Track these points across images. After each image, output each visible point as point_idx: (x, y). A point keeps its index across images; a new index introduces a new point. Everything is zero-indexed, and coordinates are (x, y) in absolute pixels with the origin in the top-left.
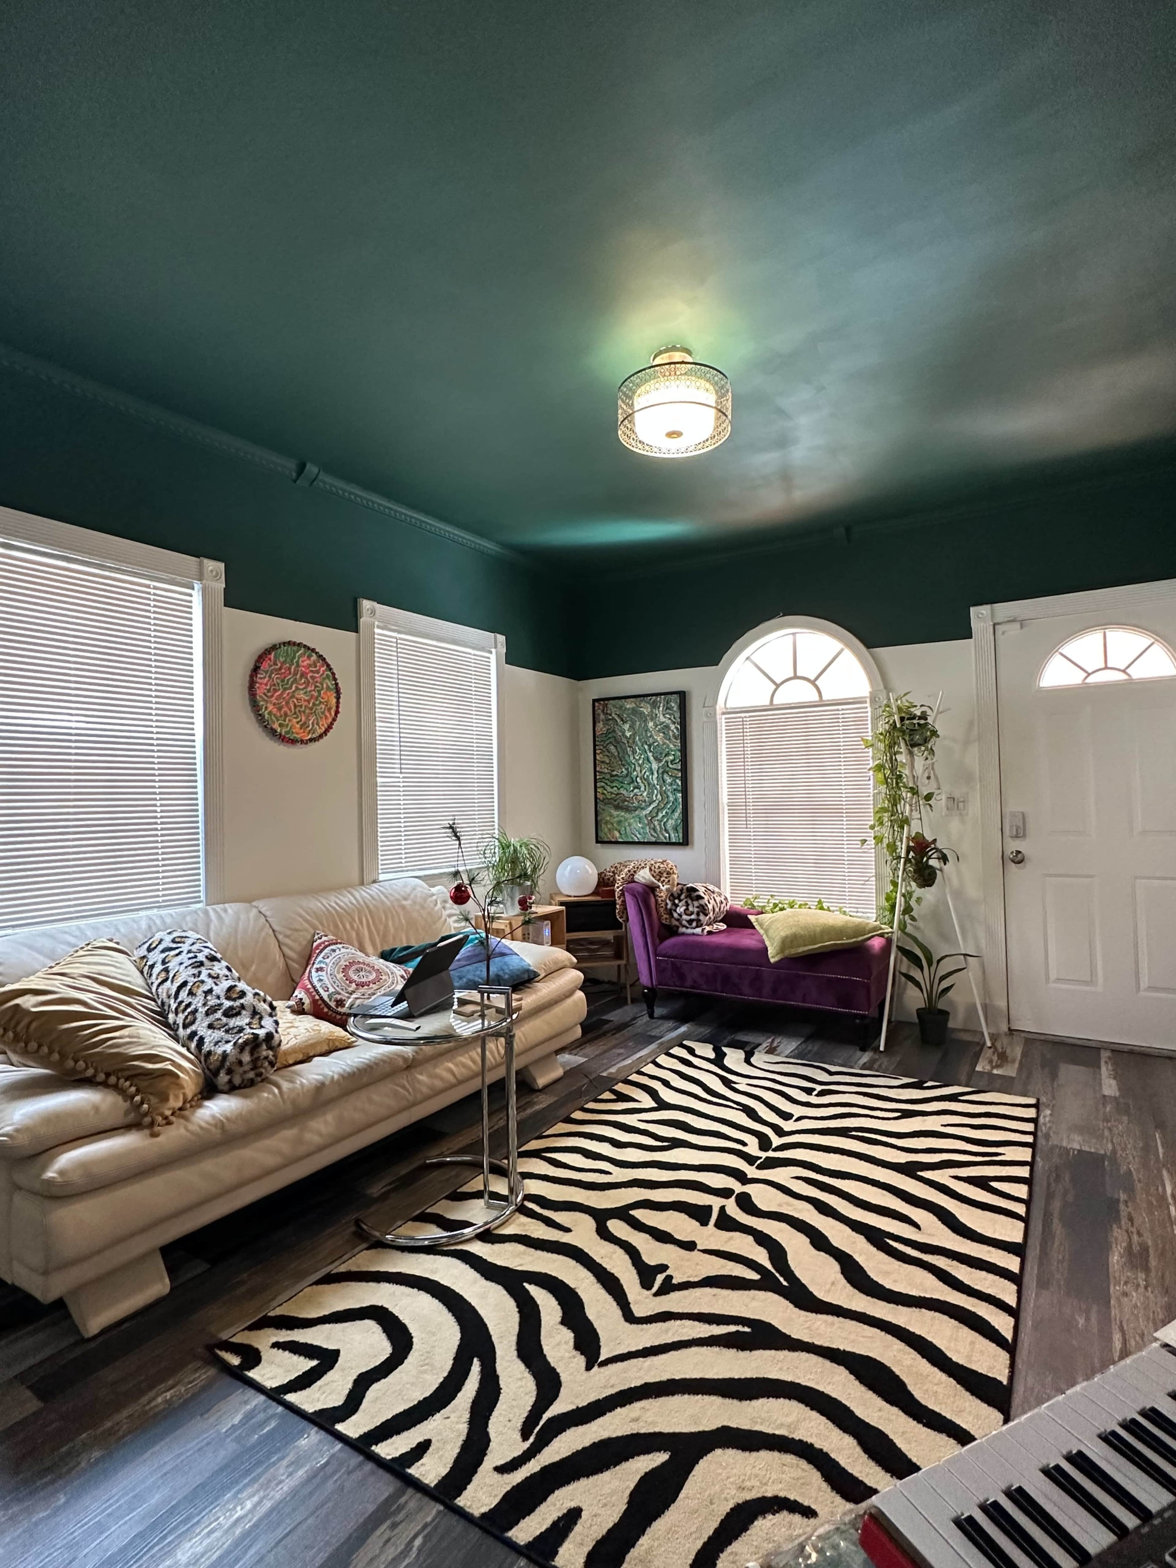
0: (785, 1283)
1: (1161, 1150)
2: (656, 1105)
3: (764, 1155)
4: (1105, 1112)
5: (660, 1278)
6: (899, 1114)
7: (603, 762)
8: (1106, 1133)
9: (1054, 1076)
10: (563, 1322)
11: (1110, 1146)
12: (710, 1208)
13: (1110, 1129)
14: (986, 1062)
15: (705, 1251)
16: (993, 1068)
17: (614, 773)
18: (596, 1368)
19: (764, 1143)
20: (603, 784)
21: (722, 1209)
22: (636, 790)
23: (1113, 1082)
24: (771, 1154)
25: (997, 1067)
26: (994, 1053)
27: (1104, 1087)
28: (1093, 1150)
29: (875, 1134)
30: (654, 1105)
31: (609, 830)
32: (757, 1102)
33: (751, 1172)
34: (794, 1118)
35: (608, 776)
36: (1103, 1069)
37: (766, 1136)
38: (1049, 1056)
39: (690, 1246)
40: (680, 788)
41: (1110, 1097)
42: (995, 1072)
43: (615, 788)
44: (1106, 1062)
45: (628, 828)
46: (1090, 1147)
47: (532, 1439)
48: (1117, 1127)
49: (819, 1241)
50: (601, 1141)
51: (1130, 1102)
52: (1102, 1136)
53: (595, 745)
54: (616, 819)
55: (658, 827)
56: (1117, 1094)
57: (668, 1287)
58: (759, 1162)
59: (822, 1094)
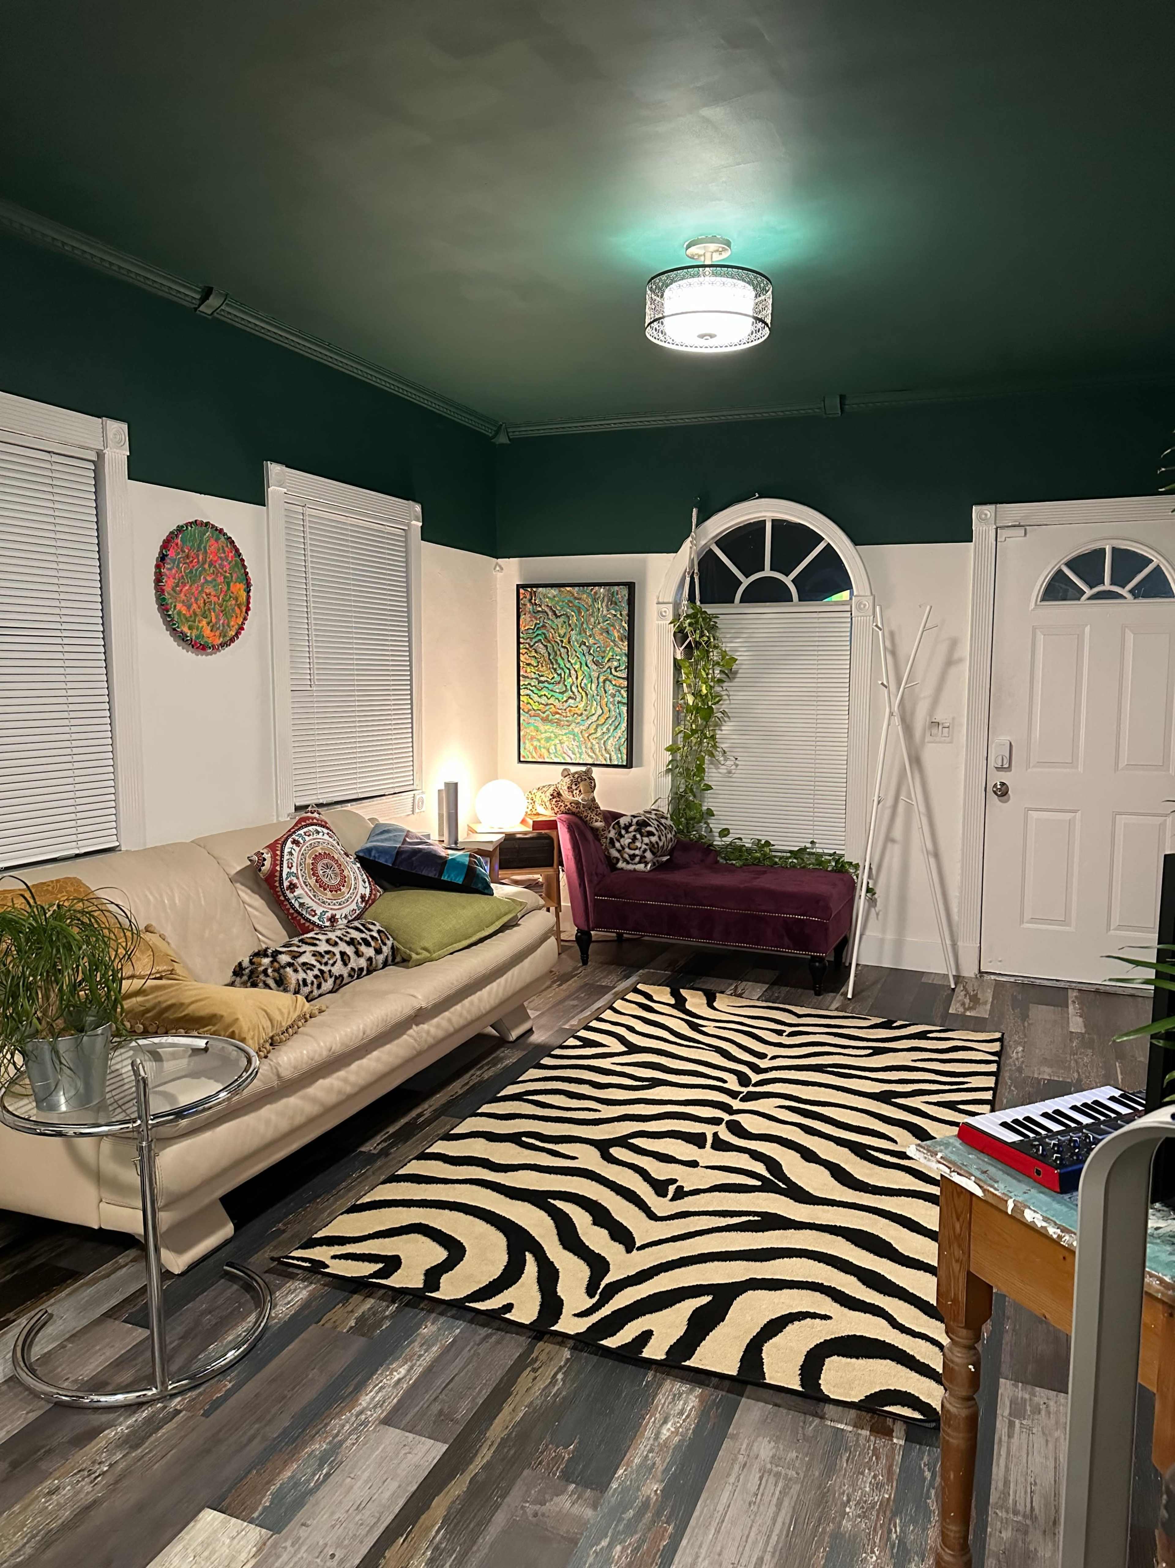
0: (784, 1186)
1: (1120, 1077)
2: (626, 1049)
3: (745, 1090)
4: (1072, 1047)
5: (672, 1189)
6: (871, 1051)
7: (528, 664)
8: (1073, 1064)
9: (1025, 1017)
10: (595, 1223)
11: (1076, 1075)
12: (704, 1135)
13: (1076, 1061)
14: (958, 1005)
15: (707, 1167)
16: (966, 1010)
17: (542, 679)
18: (635, 1251)
19: (744, 1080)
20: (529, 692)
21: (715, 1135)
22: (570, 701)
23: (1080, 1020)
24: (751, 1089)
25: (969, 1009)
26: (965, 995)
27: (1071, 1024)
28: (1061, 1079)
29: (849, 1069)
30: (625, 1049)
31: (535, 748)
32: (728, 1043)
33: (736, 1104)
34: (769, 1057)
35: (534, 682)
36: (1071, 1007)
37: (745, 1073)
38: (1020, 997)
39: (693, 1164)
40: (625, 701)
41: (1076, 1033)
42: (968, 1013)
43: (545, 698)
44: (1074, 1002)
45: (559, 746)
46: (1059, 1077)
47: (597, 1297)
48: (1082, 1059)
49: (809, 1156)
50: (581, 1084)
51: (1095, 1037)
52: (1069, 1067)
53: (519, 643)
54: (543, 736)
55: (597, 746)
56: (1083, 1031)
57: (680, 1194)
58: (741, 1095)
59: (791, 1034)
